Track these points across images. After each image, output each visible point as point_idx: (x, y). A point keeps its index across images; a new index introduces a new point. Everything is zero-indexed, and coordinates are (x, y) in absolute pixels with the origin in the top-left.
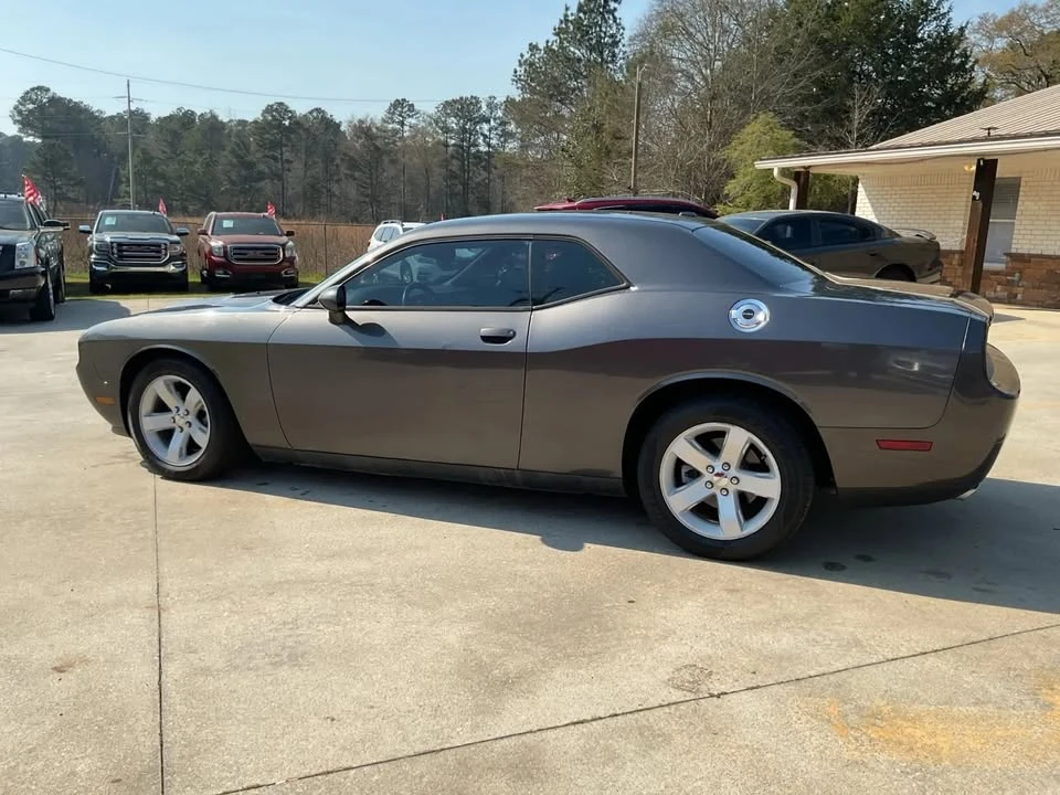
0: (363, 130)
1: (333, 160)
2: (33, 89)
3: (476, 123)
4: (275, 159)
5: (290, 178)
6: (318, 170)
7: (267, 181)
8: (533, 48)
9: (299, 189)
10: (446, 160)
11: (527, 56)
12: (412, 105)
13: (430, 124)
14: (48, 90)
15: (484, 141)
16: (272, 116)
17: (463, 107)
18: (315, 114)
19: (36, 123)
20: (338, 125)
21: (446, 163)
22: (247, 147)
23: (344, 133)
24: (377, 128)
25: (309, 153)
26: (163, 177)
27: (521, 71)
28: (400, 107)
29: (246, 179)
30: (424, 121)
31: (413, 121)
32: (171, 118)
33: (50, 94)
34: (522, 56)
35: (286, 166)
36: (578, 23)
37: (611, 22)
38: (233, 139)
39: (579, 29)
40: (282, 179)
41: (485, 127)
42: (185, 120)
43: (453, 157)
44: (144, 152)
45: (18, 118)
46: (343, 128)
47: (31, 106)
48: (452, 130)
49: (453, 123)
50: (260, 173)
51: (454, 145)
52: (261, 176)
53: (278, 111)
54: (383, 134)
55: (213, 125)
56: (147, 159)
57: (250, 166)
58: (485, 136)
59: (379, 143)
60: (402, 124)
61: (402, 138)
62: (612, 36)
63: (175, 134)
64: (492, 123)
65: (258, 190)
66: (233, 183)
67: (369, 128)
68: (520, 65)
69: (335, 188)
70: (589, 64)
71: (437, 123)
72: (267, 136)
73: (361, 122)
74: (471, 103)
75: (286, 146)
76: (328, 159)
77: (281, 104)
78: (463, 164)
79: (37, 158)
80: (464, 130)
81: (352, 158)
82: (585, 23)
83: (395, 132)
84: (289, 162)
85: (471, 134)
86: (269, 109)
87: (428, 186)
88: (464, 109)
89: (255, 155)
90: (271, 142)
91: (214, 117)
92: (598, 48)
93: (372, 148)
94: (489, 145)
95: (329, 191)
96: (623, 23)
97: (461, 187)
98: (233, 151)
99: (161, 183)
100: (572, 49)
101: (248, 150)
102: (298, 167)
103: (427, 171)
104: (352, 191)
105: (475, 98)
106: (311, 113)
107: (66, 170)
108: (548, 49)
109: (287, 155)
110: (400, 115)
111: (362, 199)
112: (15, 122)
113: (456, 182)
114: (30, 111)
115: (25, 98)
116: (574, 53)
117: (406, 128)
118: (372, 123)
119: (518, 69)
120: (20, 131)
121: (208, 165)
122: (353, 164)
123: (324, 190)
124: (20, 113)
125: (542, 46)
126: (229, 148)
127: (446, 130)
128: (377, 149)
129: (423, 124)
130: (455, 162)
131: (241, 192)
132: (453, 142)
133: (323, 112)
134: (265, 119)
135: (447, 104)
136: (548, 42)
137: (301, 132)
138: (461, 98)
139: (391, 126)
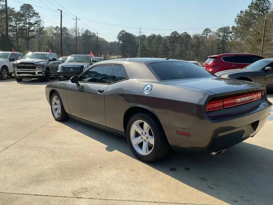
0: (196, 37)
1: (188, 45)
2: (122, 31)
3: (228, 34)
4: (173, 46)
5: (176, 50)
6: (183, 48)
7: (170, 51)
8: (242, 12)
9: (178, 53)
10: (218, 44)
11: (239, 14)
12: (210, 30)
13: (215, 34)
14: (125, 31)
15: (230, 39)
16: (173, 35)
17: (224, 29)
18: (184, 34)
19: (122, 39)
20: (190, 36)
21: (218, 45)
22: (166, 43)
23: (191, 38)
24: (200, 37)
25: (182, 43)
26: (147, 51)
27: (237, 19)
28: (207, 30)
29: (165, 51)
30: (213, 34)
31: (210, 34)
32: (150, 36)
33: (125, 32)
34: (238, 14)
35: (175, 47)
36: (256, 4)
37: (267, 3)
38: (163, 41)
39: (256, 5)
40: (174, 51)
41: (231, 34)
42: (153, 37)
43: (220, 43)
44: (143, 45)
45: (118, 38)
46: (191, 37)
47: (121, 35)
48: (221, 36)
49: (221, 34)
50: (169, 49)
51: (221, 40)
52: (169, 50)
53: (175, 33)
54: (201, 38)
55: (160, 37)
56: (144, 47)
57: (167, 47)
58: (230, 37)
59: (200, 40)
60: (207, 35)
61: (206, 39)
62: (267, 7)
63: (151, 40)
64: (233, 33)
65: (168, 53)
66: (162, 51)
67: (198, 37)
68: (237, 17)
69: (187, 53)
70: (259, 15)
71: (216, 34)
72: (172, 40)
73: (196, 35)
74: (227, 28)
75: (176, 42)
76: (186, 45)
77: (176, 31)
78: (223, 45)
79: (121, 47)
80: (224, 35)
81: (192, 45)
82: (259, 3)
83: (205, 37)
84: (176, 46)
85: (226, 37)
86: (173, 33)
87: (213, 51)
88: (225, 30)
89: (168, 45)
90: (172, 41)
91: (160, 36)
92: (263, 10)
93: (198, 42)
94: (231, 39)
95: (185, 53)
96: (271, 3)
97: (222, 51)
98: (163, 44)
99: (146, 52)
100: (253, 11)
101: (167, 44)
102: (178, 47)
103: (212, 47)
104: (192, 53)
105: (228, 27)
106: (183, 33)
107: (126, 49)
108: (246, 12)
109: (176, 45)
110: (206, 33)
111: (194, 55)
112: (118, 39)
113: (221, 50)
114: (121, 36)
115: (120, 33)
116: (254, 12)
117: (208, 36)
118: (199, 35)
119: (236, 18)
120: (119, 41)
121: (157, 47)
122: (193, 46)
123: (184, 53)
124: (119, 36)
125: (244, 11)
126: (162, 43)
127: (219, 36)
128: (199, 42)
129: (213, 35)
130: (221, 44)
131: (164, 54)
132: (221, 39)
133: (187, 33)
134: (171, 36)
135: (220, 29)
136: (246, 10)
137: (180, 38)
138: (224, 27)
139: (204, 35)
